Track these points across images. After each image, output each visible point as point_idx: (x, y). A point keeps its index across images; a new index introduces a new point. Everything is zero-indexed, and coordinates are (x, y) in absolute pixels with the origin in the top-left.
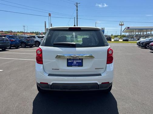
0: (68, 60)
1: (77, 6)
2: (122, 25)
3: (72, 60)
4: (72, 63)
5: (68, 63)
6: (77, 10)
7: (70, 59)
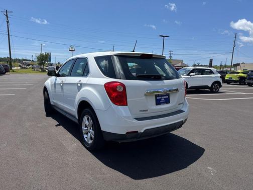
0: (156, 96)
1: (7, 16)
2: (72, 51)
3: (160, 96)
4: (160, 99)
5: (156, 100)
6: (8, 22)
7: (158, 96)
